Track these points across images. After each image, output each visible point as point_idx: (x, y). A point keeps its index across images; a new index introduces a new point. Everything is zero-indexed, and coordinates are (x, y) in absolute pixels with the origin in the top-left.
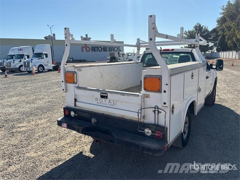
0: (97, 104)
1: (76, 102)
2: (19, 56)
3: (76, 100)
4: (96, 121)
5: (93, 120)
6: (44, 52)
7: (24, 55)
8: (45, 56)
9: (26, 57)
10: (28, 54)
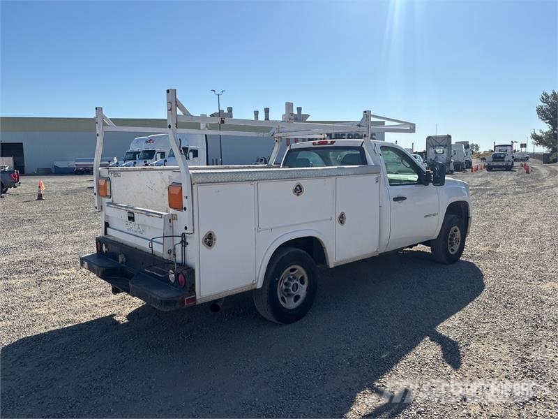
0: (127, 231)
1: (108, 229)
2: (147, 154)
3: (107, 225)
4: (124, 260)
5: (121, 258)
6: (191, 147)
7: (154, 151)
8: (191, 154)
9: (159, 155)
10: (162, 150)
